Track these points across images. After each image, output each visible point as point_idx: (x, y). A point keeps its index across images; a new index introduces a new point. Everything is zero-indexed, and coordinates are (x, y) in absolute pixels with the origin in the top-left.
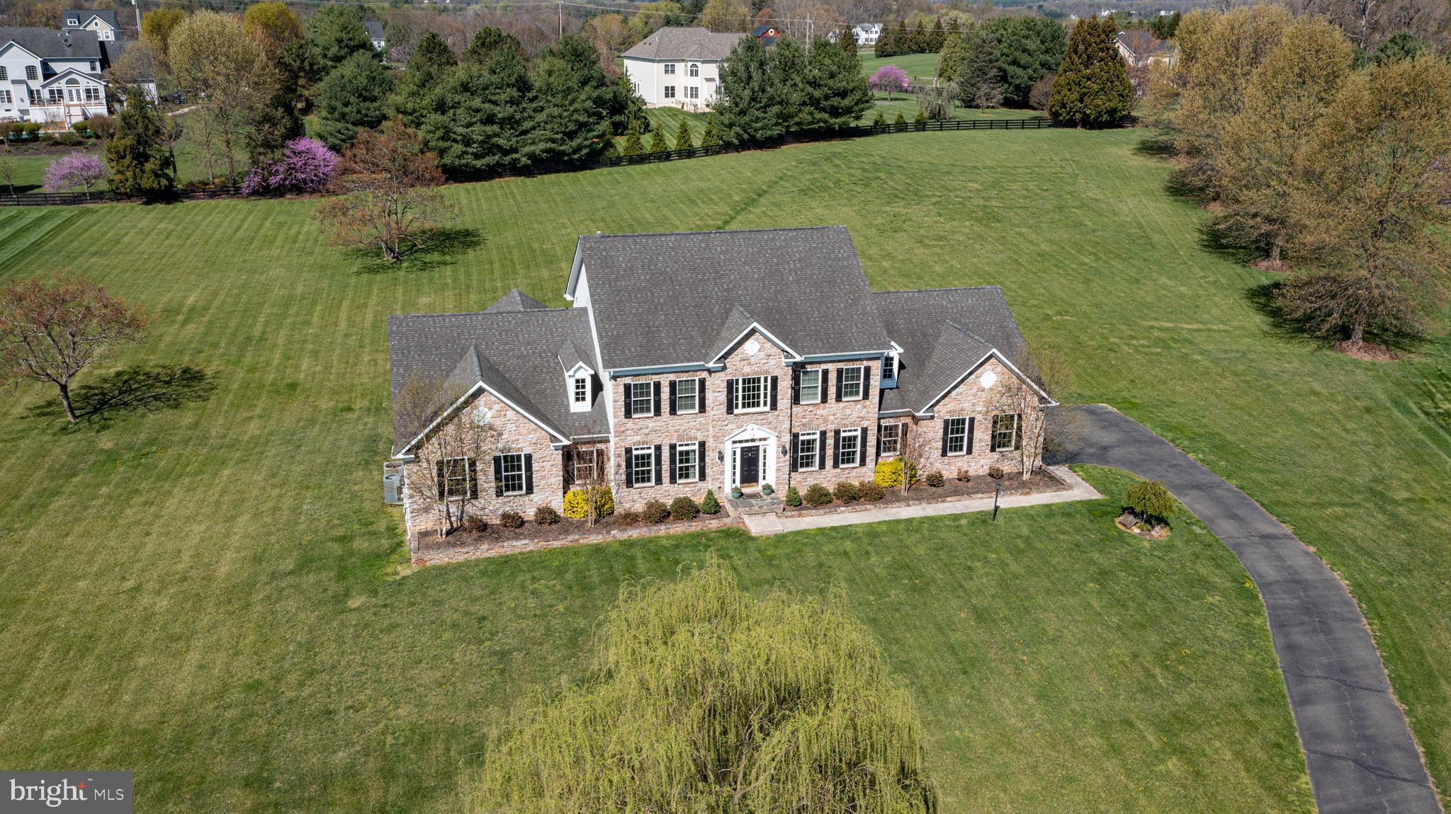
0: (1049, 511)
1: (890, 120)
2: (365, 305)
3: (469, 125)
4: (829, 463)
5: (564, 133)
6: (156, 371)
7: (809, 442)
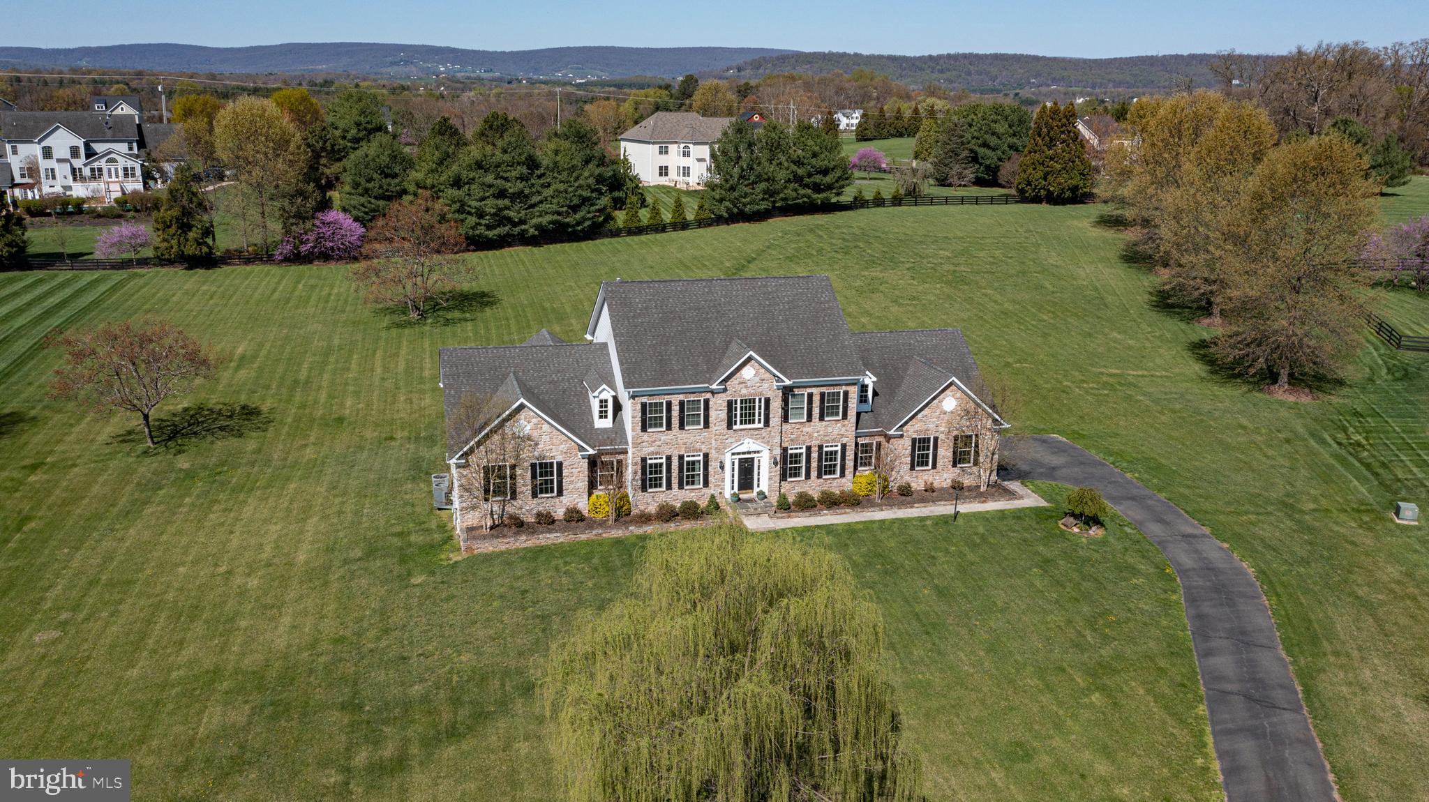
0: (1002, 514)
1: (869, 195)
2: (397, 355)
3: (483, 199)
4: (814, 474)
5: (569, 207)
6: (218, 407)
7: (796, 455)
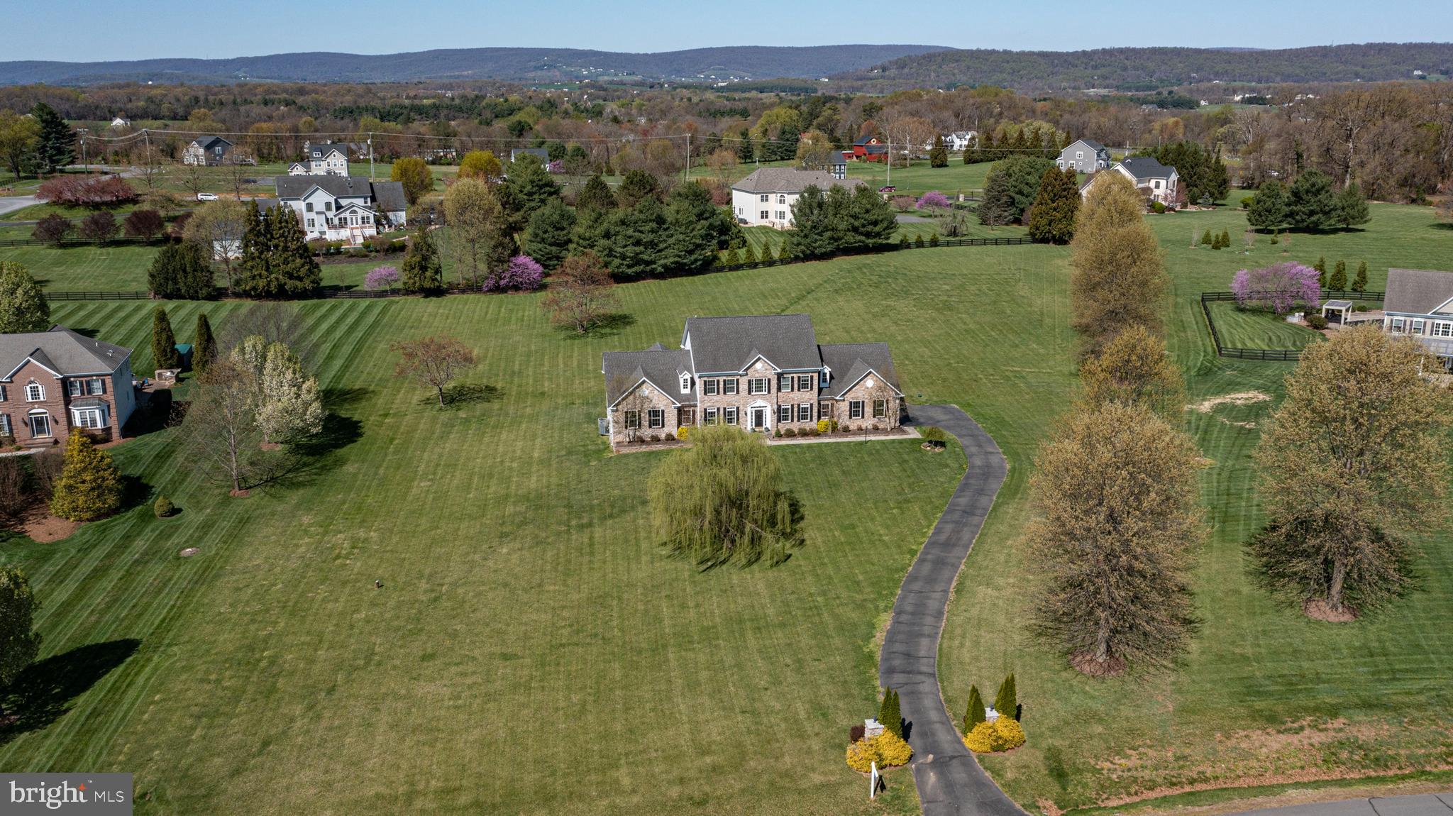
0: (894, 441)
2: (571, 356)
3: (625, 246)
4: (796, 419)
5: (686, 251)
6: (472, 387)
7: (786, 409)
